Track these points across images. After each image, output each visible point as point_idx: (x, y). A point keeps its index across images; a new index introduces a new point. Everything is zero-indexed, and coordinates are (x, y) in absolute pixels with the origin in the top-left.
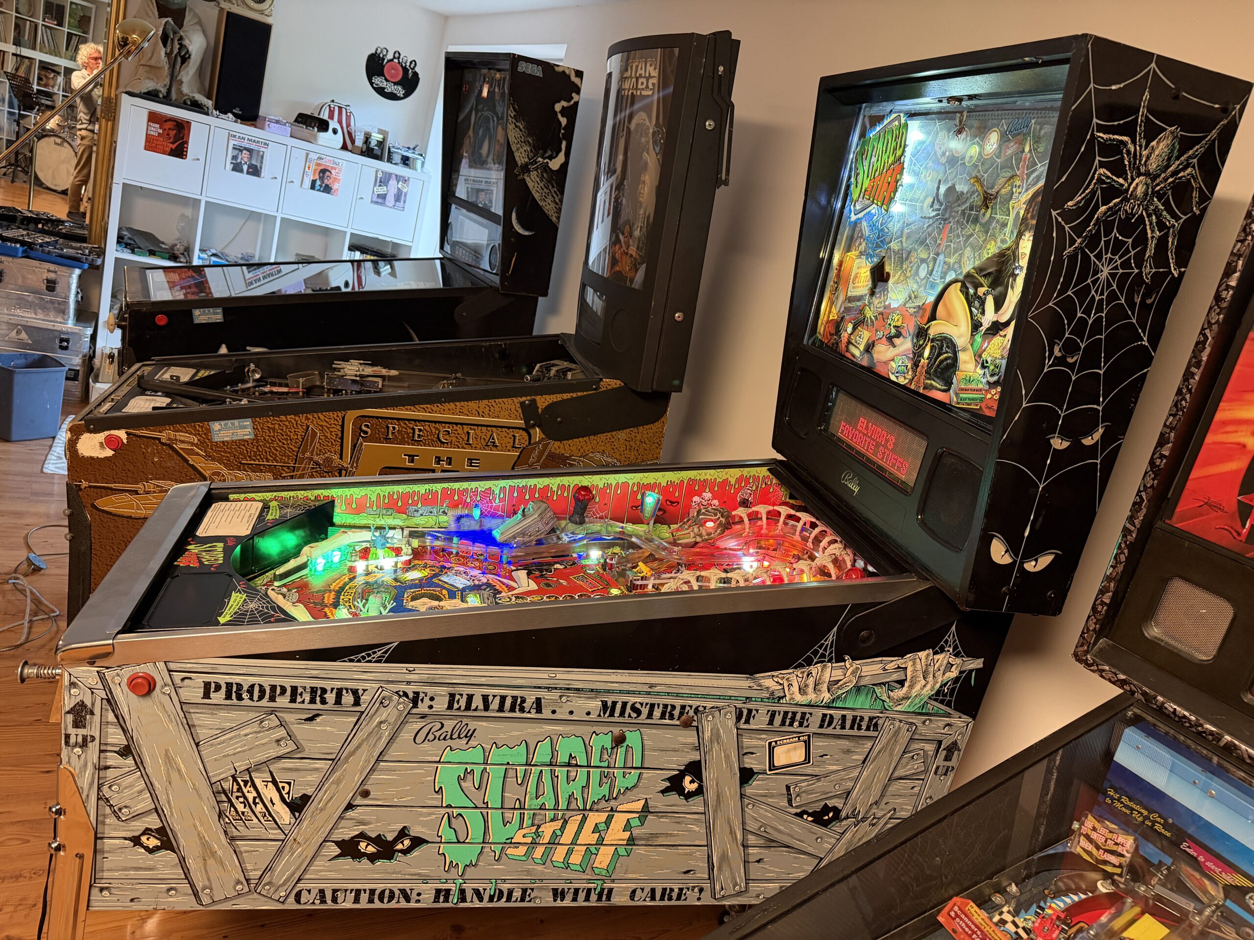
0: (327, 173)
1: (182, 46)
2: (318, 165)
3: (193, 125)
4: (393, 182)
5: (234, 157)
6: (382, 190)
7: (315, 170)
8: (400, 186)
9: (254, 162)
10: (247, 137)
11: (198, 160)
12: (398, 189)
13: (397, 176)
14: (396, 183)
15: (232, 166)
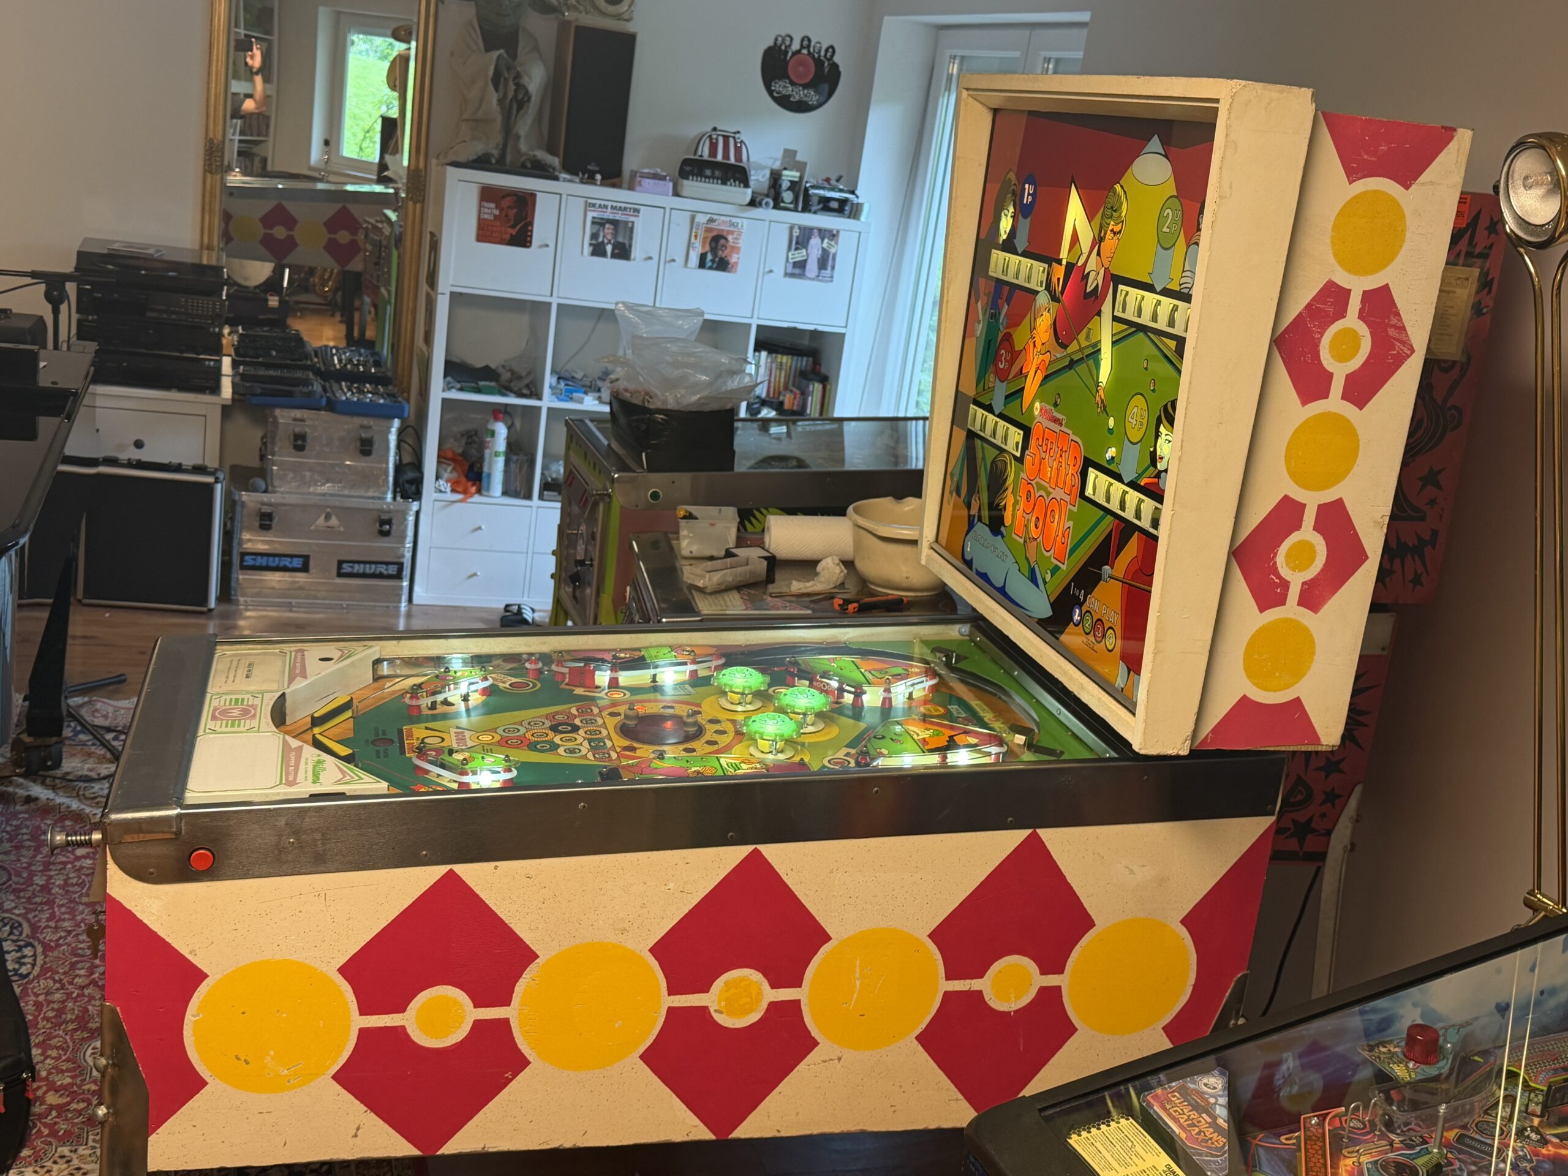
0: (722, 241)
1: (519, 86)
2: (708, 230)
3: (540, 197)
4: (815, 241)
5: (594, 236)
6: (800, 255)
7: (705, 239)
8: (825, 245)
9: (620, 239)
10: (610, 204)
11: (547, 246)
12: (824, 249)
13: (820, 230)
14: (820, 241)
15: (591, 248)
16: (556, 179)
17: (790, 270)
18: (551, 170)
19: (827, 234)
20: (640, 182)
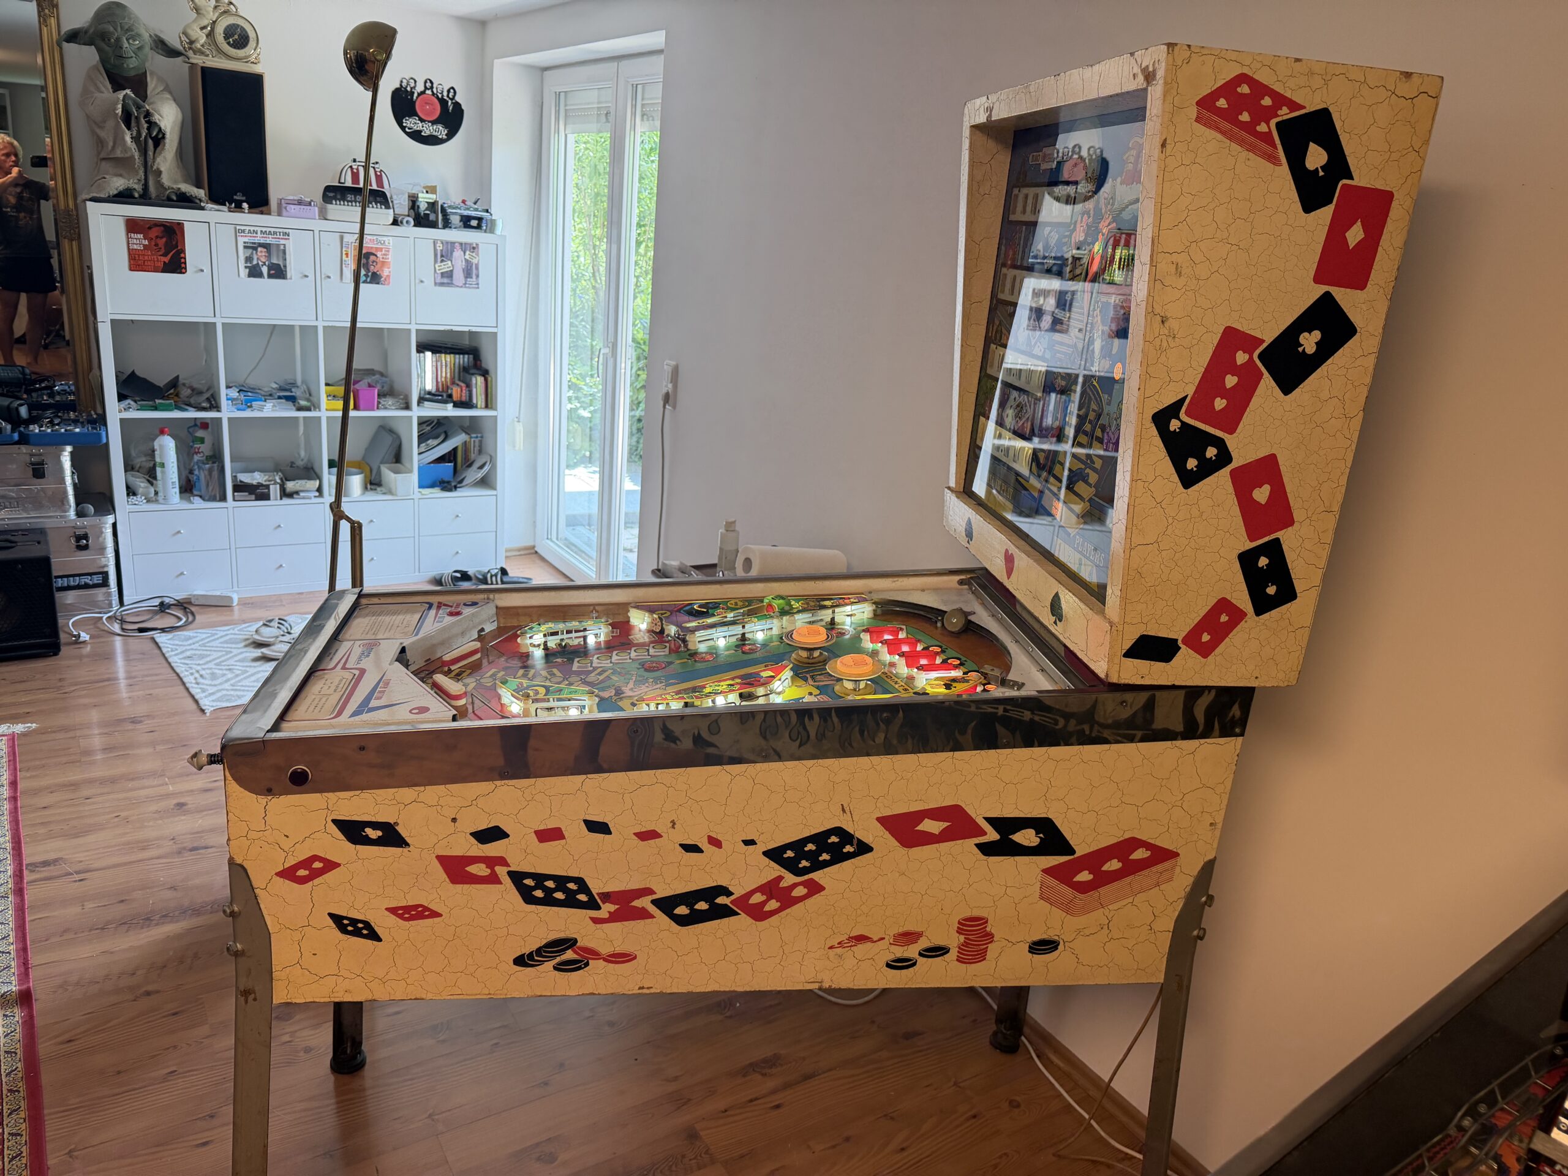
0: (372, 258)
1: (151, 124)
3: (188, 228)
4: (458, 254)
5: (248, 259)
8: (467, 257)
10: (259, 229)
11: (202, 271)
12: (466, 261)
13: (461, 244)
14: (462, 253)
15: (247, 270)
16: (203, 209)
17: (439, 280)
18: (198, 201)
19: (468, 246)
20: (286, 208)
